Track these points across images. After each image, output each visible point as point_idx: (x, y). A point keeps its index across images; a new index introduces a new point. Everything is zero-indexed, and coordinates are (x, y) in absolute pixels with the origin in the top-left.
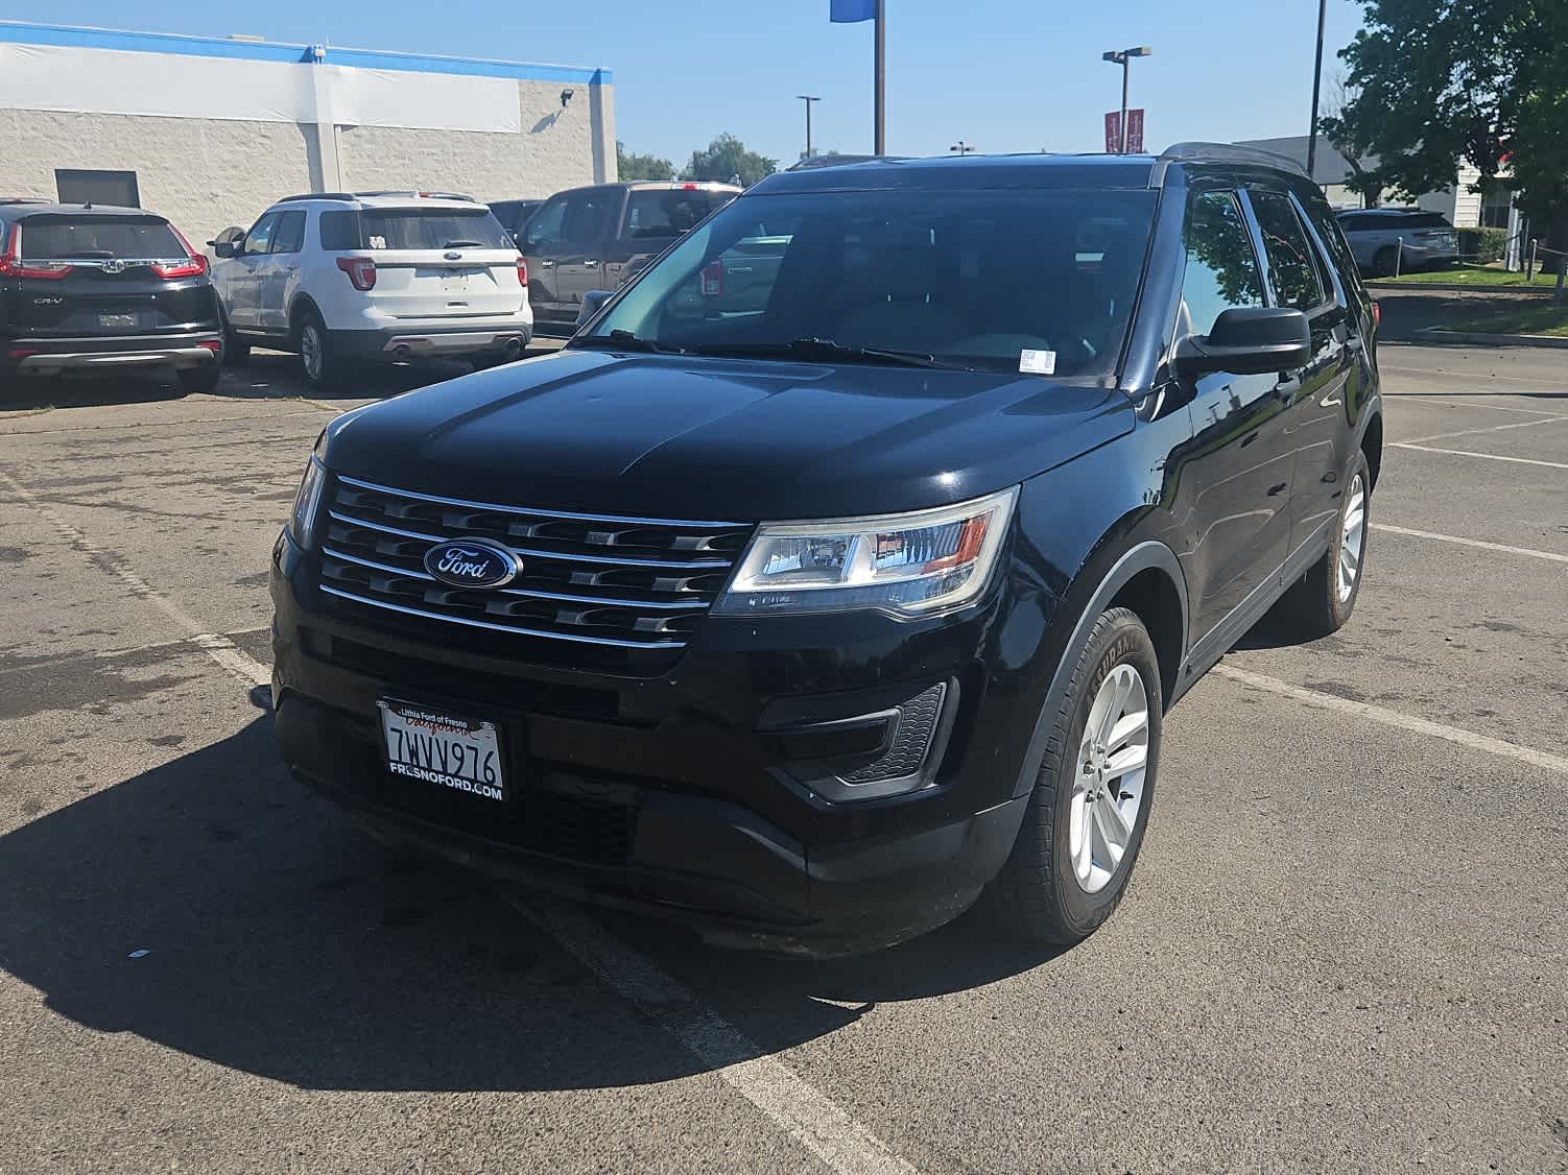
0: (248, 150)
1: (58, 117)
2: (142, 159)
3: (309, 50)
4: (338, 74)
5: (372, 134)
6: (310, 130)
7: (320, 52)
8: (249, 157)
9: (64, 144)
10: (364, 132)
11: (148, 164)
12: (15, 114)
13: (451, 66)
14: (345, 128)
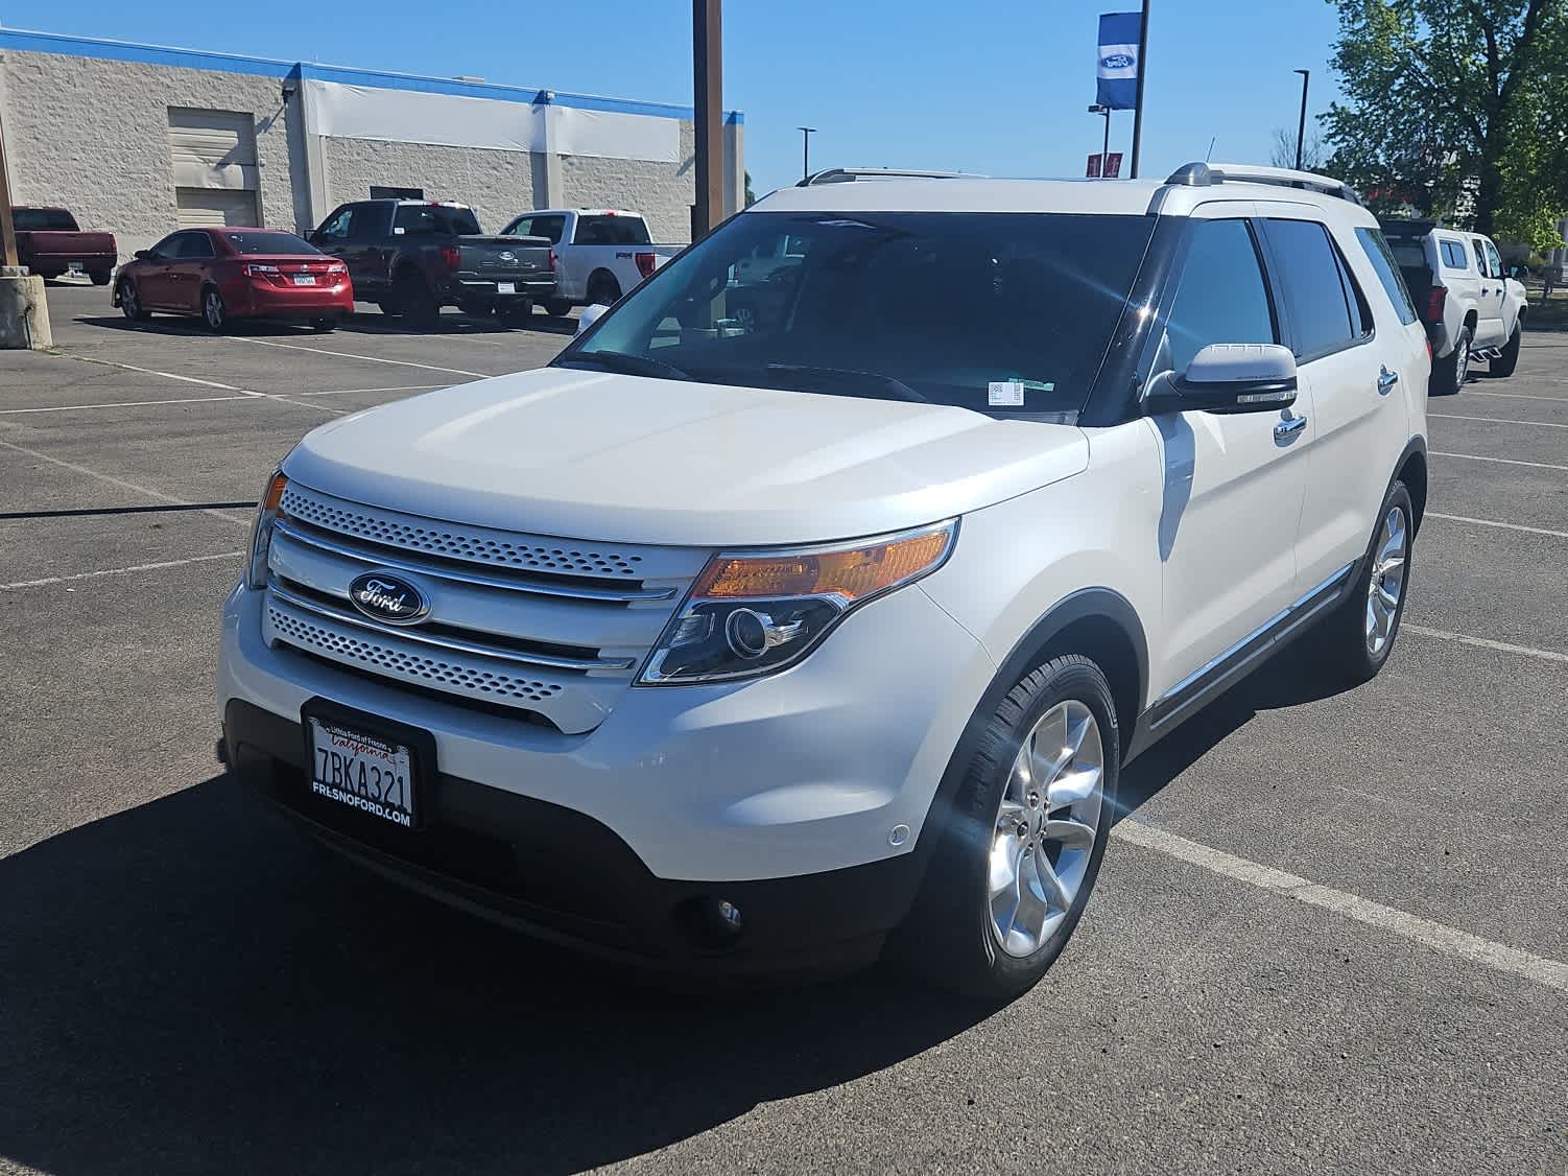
0: (498, 174)
1: (374, 145)
2: (427, 179)
3: (541, 92)
4: (561, 113)
5: (581, 163)
6: (539, 159)
7: (551, 95)
8: (498, 179)
9: (377, 166)
10: (575, 161)
11: (431, 184)
12: (345, 142)
13: (636, 107)
14: (564, 157)
